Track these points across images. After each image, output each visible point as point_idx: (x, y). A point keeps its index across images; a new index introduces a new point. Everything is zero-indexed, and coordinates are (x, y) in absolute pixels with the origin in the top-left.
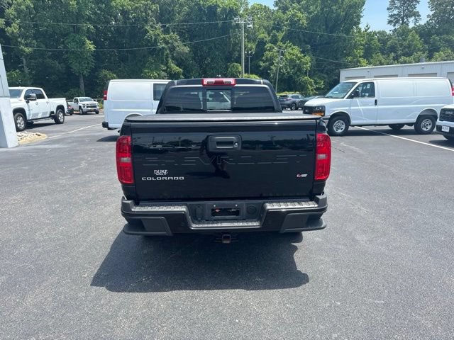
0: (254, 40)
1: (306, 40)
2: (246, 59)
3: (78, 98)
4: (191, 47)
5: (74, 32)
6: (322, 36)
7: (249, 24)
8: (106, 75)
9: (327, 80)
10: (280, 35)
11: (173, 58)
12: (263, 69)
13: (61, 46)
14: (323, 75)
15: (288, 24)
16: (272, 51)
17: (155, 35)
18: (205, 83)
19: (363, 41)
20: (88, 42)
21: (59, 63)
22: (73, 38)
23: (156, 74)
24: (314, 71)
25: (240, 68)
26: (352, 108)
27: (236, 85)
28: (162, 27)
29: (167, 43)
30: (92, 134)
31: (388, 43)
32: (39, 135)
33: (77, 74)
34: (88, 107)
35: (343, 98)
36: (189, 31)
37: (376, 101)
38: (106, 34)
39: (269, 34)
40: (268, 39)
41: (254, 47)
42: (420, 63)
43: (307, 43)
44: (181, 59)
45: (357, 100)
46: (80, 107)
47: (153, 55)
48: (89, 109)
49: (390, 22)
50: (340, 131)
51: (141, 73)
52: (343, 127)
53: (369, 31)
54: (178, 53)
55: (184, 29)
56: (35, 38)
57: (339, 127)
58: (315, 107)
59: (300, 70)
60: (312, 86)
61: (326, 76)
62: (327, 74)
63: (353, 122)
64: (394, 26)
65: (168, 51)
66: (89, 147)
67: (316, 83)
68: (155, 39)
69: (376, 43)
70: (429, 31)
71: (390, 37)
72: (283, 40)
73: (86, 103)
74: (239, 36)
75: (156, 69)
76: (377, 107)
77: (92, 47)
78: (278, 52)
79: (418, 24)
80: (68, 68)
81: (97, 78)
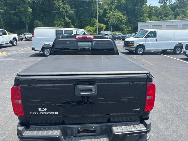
0: (102, 9)
1: (124, 9)
2: (99, 17)
3: (25, 33)
4: (75, 11)
5: (23, 3)
6: (131, 8)
7: (100, 2)
8: (37, 23)
9: (133, 27)
10: (113, 7)
11: (67, 16)
12: (106, 21)
13: (17, 10)
14: (131, 24)
15: (117, 2)
16: (110, 14)
17: (59, 5)
18: (77, 38)
19: (148, 10)
20: (29, 8)
21: (17, 17)
22: (22, 6)
23: (59, 23)
24: (128, 23)
25: (96, 21)
26: (146, 42)
27: (94, 39)
28: (62, 2)
29: (64, 9)
30: (28, 52)
31: (158, 11)
32: (2, 53)
33: (25, 22)
34: (29, 37)
35: (142, 38)
36: (74, 4)
37: (157, 39)
38: (37, 4)
39: (109, 6)
40: (108, 8)
41: (102, 11)
42: (171, 20)
43: (124, 11)
44: (71, 16)
45: (148, 39)
46: (26, 37)
47: (58, 14)
48: (30, 38)
49: (159, 2)
50: (140, 53)
51: (53, 22)
52: (142, 51)
53: (150, 6)
54: (69, 13)
55: (72, 3)
56: (5, 5)
57: (140, 51)
58: (130, 42)
59: (121, 22)
60: (126, 29)
61: (132, 25)
62: (133, 24)
63: (146, 49)
64: (161, 4)
65: (65, 13)
66: (25, 60)
67: (128, 28)
68: (59, 8)
69: (153, 11)
70: (175, 7)
71: (159, 9)
72: (114, 9)
73: (28, 35)
74: (96, 7)
75: (59, 20)
76: (157, 42)
77: (31, 10)
78: (112, 14)
79: (171, 3)
80: (21, 19)
81: (34, 24)
